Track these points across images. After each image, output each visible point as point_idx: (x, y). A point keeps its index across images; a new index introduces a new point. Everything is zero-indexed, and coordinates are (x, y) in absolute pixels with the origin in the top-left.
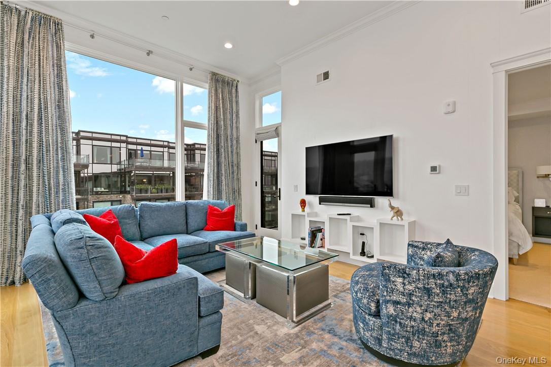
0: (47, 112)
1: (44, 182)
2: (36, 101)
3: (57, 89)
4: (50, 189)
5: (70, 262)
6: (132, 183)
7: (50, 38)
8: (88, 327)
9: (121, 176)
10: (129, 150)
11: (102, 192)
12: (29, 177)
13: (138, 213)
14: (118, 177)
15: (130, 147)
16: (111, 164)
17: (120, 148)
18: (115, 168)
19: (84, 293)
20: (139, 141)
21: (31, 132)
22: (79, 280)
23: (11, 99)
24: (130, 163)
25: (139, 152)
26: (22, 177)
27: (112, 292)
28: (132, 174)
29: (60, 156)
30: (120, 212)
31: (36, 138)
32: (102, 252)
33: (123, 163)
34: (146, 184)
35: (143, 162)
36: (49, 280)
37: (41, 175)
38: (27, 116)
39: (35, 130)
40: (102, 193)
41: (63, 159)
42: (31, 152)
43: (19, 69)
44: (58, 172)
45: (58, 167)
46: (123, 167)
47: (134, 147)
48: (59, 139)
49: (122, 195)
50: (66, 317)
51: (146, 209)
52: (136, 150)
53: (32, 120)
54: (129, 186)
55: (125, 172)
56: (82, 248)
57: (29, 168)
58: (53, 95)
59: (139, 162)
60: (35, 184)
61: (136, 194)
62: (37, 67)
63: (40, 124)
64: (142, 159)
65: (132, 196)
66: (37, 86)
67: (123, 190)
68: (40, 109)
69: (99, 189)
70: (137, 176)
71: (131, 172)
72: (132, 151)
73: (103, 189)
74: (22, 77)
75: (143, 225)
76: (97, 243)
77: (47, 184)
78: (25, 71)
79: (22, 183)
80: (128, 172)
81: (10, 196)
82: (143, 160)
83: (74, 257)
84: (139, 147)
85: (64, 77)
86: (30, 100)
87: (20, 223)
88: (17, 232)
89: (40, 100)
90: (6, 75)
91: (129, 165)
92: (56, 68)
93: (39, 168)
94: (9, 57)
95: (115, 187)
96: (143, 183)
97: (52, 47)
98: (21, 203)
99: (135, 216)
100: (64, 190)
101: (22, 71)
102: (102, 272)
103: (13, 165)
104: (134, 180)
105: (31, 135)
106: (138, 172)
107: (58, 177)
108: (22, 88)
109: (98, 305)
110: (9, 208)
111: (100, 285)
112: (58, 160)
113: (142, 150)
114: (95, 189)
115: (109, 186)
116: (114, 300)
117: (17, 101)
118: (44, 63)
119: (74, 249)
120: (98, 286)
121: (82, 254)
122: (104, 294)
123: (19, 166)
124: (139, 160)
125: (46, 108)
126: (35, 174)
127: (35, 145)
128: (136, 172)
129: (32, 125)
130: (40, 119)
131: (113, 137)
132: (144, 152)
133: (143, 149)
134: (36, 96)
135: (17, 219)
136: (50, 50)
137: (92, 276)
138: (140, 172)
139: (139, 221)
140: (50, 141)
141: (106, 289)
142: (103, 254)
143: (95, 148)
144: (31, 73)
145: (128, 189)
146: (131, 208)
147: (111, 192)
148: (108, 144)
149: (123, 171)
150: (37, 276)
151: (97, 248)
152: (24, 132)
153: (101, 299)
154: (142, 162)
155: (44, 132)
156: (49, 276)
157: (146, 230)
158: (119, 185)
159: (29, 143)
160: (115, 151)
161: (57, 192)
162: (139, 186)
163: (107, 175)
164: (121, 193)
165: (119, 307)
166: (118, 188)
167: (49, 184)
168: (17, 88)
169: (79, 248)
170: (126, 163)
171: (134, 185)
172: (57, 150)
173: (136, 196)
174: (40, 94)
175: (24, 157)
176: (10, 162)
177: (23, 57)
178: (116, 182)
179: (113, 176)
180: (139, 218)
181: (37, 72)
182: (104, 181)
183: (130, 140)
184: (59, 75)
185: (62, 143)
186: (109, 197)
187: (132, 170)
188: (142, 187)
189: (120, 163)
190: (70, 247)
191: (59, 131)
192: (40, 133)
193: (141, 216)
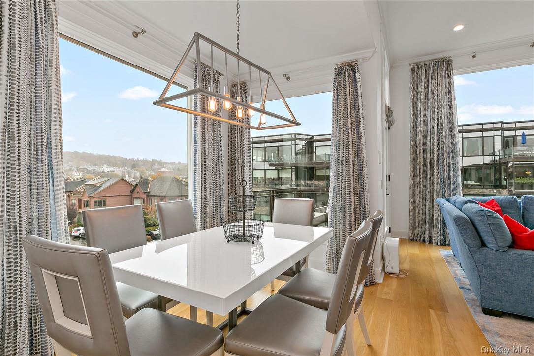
0: (442, 127)
1: (441, 176)
2: (436, 121)
3: (448, 109)
4: (444, 181)
5: (477, 223)
6: (510, 176)
7: (444, 74)
8: (488, 263)
9: (495, 168)
10: (505, 137)
11: (472, 185)
12: (432, 173)
13: (522, 205)
14: (491, 169)
15: (507, 134)
16: (483, 155)
17: (493, 137)
18: (487, 160)
19: (485, 243)
20: (518, 125)
21: (433, 143)
22: (482, 234)
23: (422, 124)
24: (507, 152)
25: (519, 138)
26: (428, 173)
27: (504, 248)
28: (509, 166)
29: (451, 157)
30: (502, 202)
31: (436, 146)
32: (497, 221)
33: (497, 153)
34: (530, 177)
35: (526, 150)
36: (466, 229)
37: (439, 172)
38: (430, 132)
39: (435, 141)
40: (472, 187)
41: (453, 159)
42: (433, 156)
43: (426, 102)
44: (449, 169)
45: (449, 165)
46: (497, 158)
47: (512, 133)
48: (450, 145)
49: (497, 189)
50: (476, 252)
51: (531, 202)
52: (514, 137)
53: (434, 134)
54: (505, 179)
55: (500, 164)
56: (484, 216)
57: (432, 168)
58: (446, 114)
59: (519, 151)
60: (435, 178)
61: (515, 188)
62: (436, 98)
63: (438, 136)
64: (524, 146)
65: (509, 191)
66: (436, 111)
67: (498, 184)
68: (438, 126)
69: (469, 182)
70: (517, 167)
71: (508, 162)
72: (509, 139)
73: (473, 182)
74: (428, 107)
75: (527, 216)
76: (492, 214)
77: (442, 177)
78: (429, 103)
79: (428, 177)
80: (505, 163)
81: (422, 185)
82: (525, 148)
83: (479, 220)
84: (520, 133)
85: (453, 98)
86: (432, 122)
87: (428, 203)
88: (425, 209)
89: (438, 120)
90: (419, 109)
91: (505, 154)
92: (447, 94)
93: (438, 167)
94: (421, 97)
95: (488, 181)
96: (526, 176)
97: (445, 79)
98: (428, 190)
99: (518, 208)
100: (454, 182)
101: (428, 103)
102: (496, 233)
103: (423, 165)
104: (512, 172)
105: (433, 145)
106: (518, 163)
107: (449, 172)
108: (427, 115)
109: (494, 252)
110: (421, 193)
111: (495, 240)
112: (449, 160)
113: (523, 136)
114: (465, 182)
115: (480, 179)
116: (505, 253)
117: (425, 124)
118: (440, 94)
119: (479, 216)
120: (494, 240)
121: (484, 219)
122: (498, 246)
123: (426, 166)
124: (519, 148)
125: (442, 124)
126: (435, 171)
127: (435, 151)
128: (515, 163)
129: (433, 138)
130: (438, 133)
131: (485, 126)
132: (527, 137)
133: (526, 134)
134: (436, 118)
135: (425, 200)
136: (444, 82)
137: (491, 234)
138: (521, 163)
139: (523, 212)
140: (445, 147)
141: (500, 244)
142: (497, 222)
143: (465, 141)
144: (433, 103)
145: (504, 183)
146: (513, 200)
147: (483, 186)
148: (480, 134)
149: (498, 162)
150: (461, 225)
151: (492, 217)
152: (429, 143)
153: (497, 249)
154: (524, 151)
155: (440, 142)
156: (467, 227)
157: (530, 222)
158: (492, 178)
159: (432, 150)
160: (488, 142)
161: (449, 184)
162: (520, 180)
163: (478, 168)
164: (495, 187)
165: (509, 259)
166: (491, 182)
167: (444, 177)
168: (425, 115)
169: (482, 215)
170: (502, 153)
171: (512, 178)
172: (449, 153)
173: (516, 192)
174: (438, 115)
175: (429, 160)
176: (422, 164)
177: (428, 94)
178: (488, 175)
179: (485, 169)
180: (523, 210)
181: (436, 101)
182: (474, 174)
183: (506, 126)
184: (450, 99)
185: (452, 147)
186: (480, 191)
187: (509, 160)
188: (524, 180)
189: (493, 154)
190: (476, 214)
191: (450, 139)
192: (438, 142)
193: (524, 208)
